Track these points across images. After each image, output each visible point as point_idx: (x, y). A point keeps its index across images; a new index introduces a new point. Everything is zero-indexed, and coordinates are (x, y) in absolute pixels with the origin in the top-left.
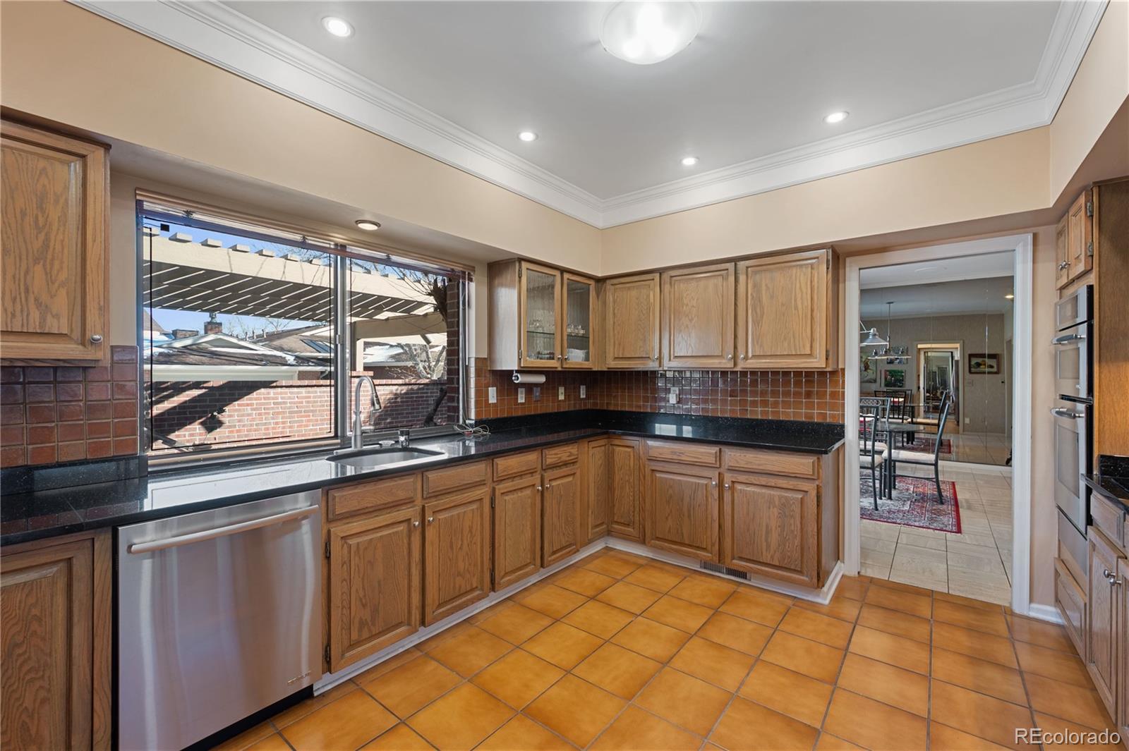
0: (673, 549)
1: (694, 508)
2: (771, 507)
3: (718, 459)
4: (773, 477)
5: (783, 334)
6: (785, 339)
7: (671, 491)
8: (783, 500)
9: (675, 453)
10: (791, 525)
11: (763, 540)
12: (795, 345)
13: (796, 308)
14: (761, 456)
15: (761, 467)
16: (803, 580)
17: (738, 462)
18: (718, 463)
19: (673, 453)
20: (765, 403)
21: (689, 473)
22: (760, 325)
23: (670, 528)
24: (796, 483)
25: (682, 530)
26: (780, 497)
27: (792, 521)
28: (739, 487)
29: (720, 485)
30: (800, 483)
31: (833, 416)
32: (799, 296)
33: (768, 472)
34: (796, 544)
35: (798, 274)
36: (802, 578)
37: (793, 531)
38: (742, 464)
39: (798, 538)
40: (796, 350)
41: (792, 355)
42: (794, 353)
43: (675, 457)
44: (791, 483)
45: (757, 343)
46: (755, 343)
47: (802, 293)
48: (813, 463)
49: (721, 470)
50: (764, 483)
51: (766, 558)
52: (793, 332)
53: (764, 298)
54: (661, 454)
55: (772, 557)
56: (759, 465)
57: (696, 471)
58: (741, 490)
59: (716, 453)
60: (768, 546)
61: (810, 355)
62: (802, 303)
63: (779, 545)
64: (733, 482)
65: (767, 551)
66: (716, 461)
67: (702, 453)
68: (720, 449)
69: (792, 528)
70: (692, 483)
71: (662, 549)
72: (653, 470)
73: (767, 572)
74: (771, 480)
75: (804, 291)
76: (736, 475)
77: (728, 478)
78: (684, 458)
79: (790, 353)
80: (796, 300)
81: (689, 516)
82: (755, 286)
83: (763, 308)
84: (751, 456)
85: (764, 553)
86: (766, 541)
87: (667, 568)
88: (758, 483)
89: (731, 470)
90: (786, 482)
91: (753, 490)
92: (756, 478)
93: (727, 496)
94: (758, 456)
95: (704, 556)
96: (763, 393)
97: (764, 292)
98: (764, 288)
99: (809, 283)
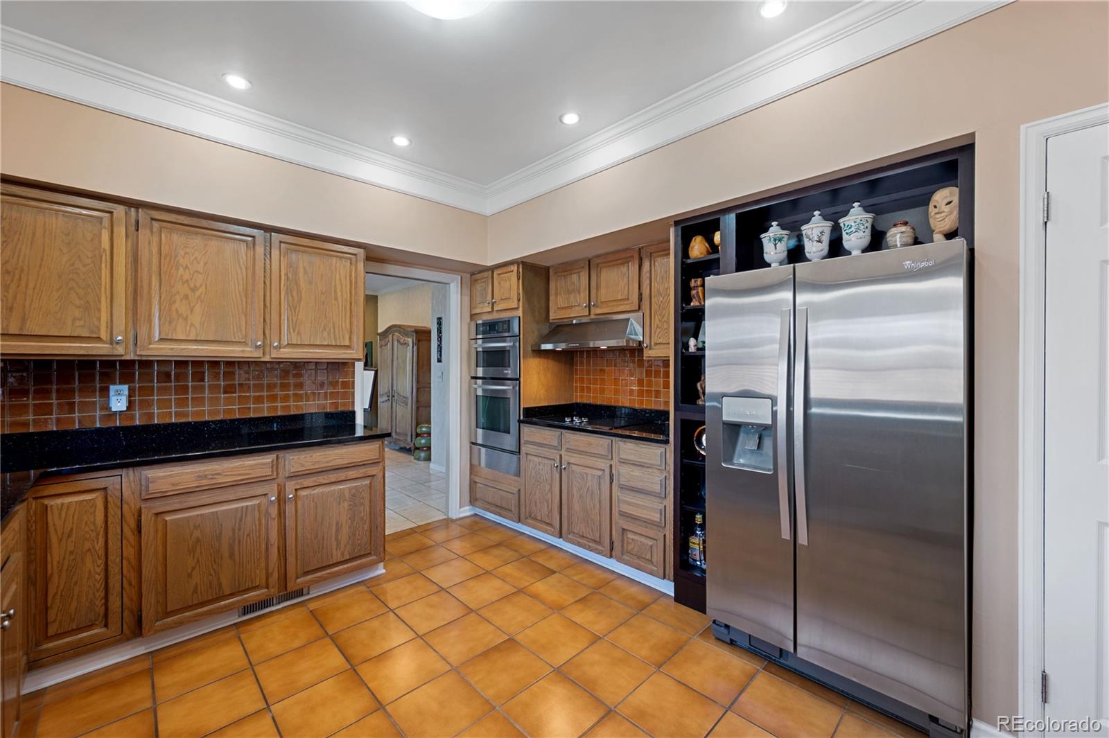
0: (202, 614)
1: (239, 542)
2: (342, 501)
3: (275, 468)
4: (343, 470)
5: (323, 324)
6: (325, 329)
7: (197, 534)
8: (354, 491)
9: (206, 476)
10: (361, 512)
11: (333, 538)
12: (335, 336)
13: (336, 299)
14: (330, 452)
15: (330, 464)
16: (373, 560)
17: (302, 466)
18: (275, 473)
19: (200, 477)
20: (273, 398)
21: (231, 498)
22: (297, 310)
23: (196, 587)
24: (365, 470)
25: (219, 579)
26: (350, 489)
27: (362, 508)
28: (303, 493)
29: (281, 500)
30: (369, 469)
31: (345, 404)
32: (339, 288)
33: (338, 467)
34: (366, 528)
35: (338, 265)
36: (371, 558)
37: (362, 518)
38: (309, 466)
39: (368, 523)
40: (335, 340)
41: (332, 346)
42: (334, 344)
43: (205, 482)
44: (361, 471)
45: (294, 331)
46: (291, 330)
47: (342, 286)
48: (379, 447)
49: (280, 480)
50: (333, 480)
51: (337, 557)
52: (333, 322)
53: (302, 280)
54: (173, 485)
55: (343, 554)
56: (328, 462)
57: (241, 492)
58: (307, 495)
59: (272, 462)
60: (338, 544)
61: (348, 347)
62: (342, 296)
63: (350, 538)
64: (296, 490)
65: (337, 550)
66: (272, 472)
67: (251, 466)
68: (277, 455)
69: (362, 514)
70: (237, 508)
71: (180, 623)
72: (157, 514)
73: (337, 572)
74: (341, 474)
75: (344, 284)
76: (299, 481)
77: (290, 486)
78: (220, 480)
79: (330, 344)
80: (335, 291)
81: (232, 555)
82: (290, 265)
83: (301, 292)
84: (318, 454)
85: (334, 552)
86: (337, 539)
87: (190, 646)
88: (328, 482)
89: (292, 477)
90: (356, 472)
91: (321, 491)
92: (325, 477)
93: (290, 509)
94: (327, 453)
95: (258, 595)
96: (271, 387)
97: (301, 275)
98: (301, 270)
99: (348, 277)
